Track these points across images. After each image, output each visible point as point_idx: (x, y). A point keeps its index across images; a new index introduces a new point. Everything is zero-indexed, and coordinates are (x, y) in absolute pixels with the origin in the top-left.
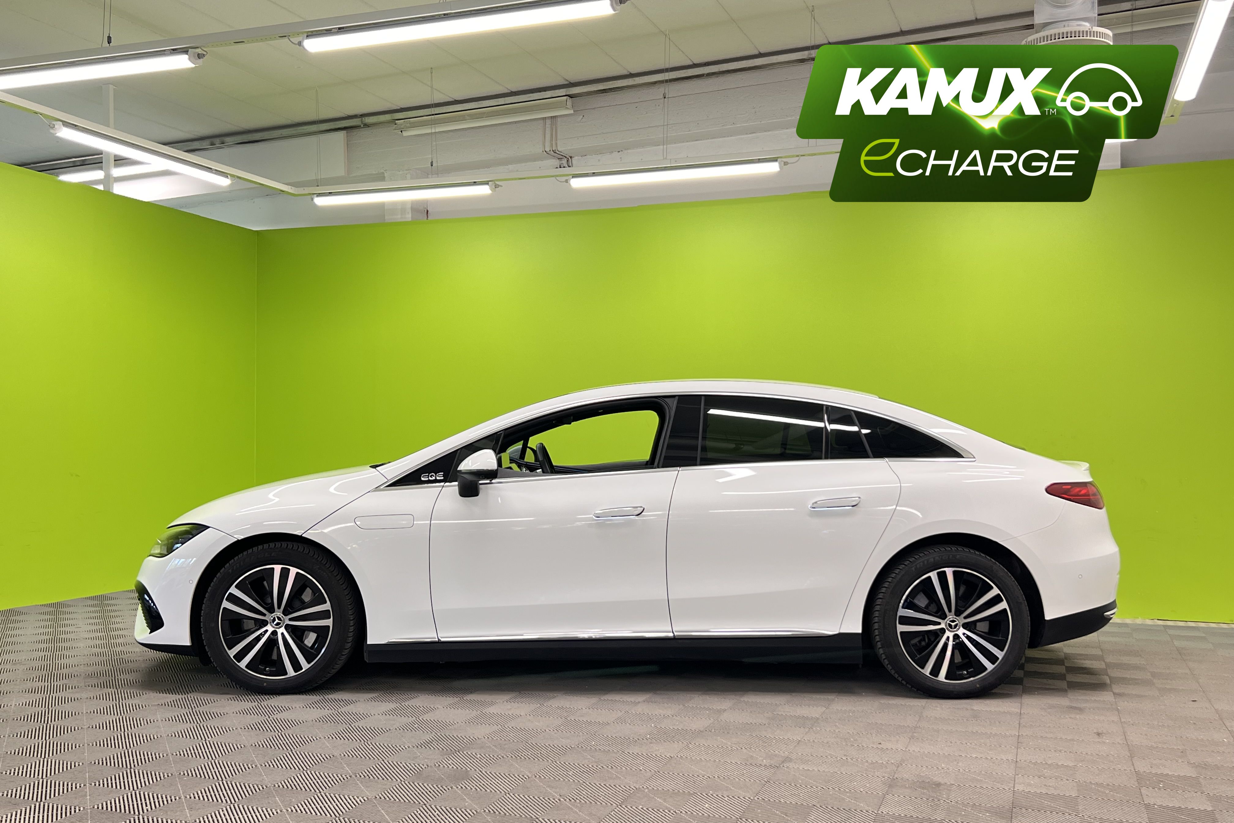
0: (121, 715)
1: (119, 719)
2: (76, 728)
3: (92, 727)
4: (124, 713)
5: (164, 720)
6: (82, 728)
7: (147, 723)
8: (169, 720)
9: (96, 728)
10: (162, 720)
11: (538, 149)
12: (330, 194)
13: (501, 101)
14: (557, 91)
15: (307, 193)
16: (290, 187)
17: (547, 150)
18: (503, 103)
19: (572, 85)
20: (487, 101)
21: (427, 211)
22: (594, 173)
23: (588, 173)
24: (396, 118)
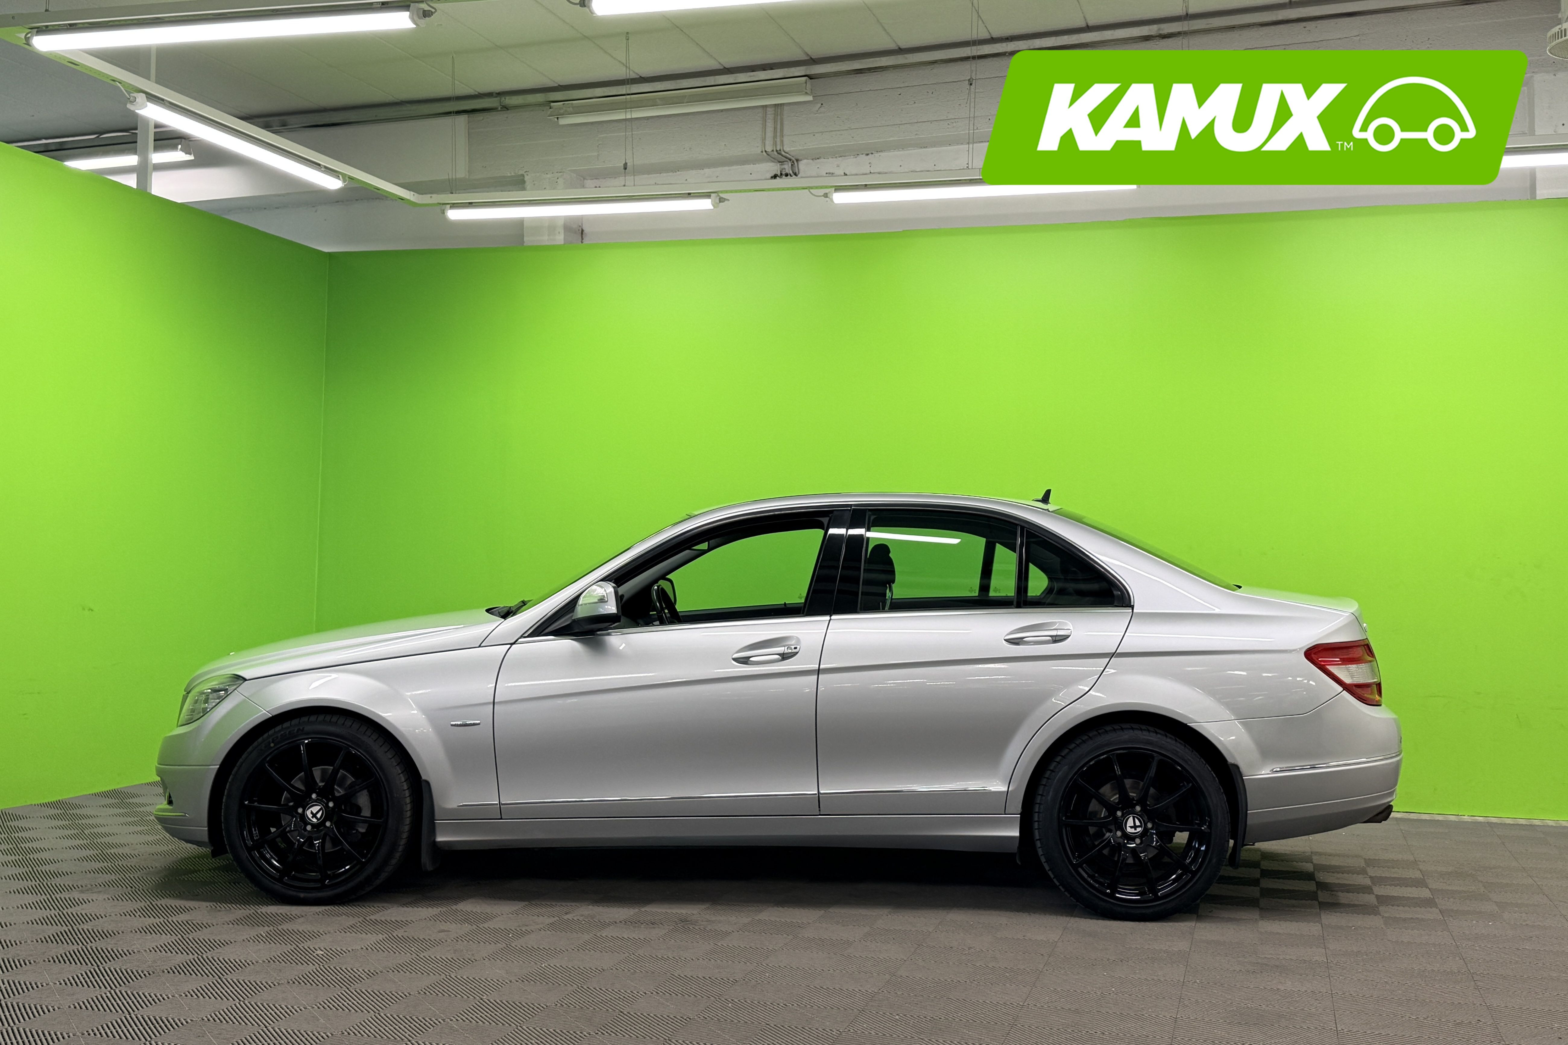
11: (755, 149)
12: (471, 205)
13: (711, 80)
14: (792, 69)
15: (436, 202)
16: (412, 193)
17: (769, 149)
18: (713, 84)
19: (813, 61)
20: (689, 80)
21: (582, 231)
22: (866, 185)
23: (857, 185)
24: (551, 99)
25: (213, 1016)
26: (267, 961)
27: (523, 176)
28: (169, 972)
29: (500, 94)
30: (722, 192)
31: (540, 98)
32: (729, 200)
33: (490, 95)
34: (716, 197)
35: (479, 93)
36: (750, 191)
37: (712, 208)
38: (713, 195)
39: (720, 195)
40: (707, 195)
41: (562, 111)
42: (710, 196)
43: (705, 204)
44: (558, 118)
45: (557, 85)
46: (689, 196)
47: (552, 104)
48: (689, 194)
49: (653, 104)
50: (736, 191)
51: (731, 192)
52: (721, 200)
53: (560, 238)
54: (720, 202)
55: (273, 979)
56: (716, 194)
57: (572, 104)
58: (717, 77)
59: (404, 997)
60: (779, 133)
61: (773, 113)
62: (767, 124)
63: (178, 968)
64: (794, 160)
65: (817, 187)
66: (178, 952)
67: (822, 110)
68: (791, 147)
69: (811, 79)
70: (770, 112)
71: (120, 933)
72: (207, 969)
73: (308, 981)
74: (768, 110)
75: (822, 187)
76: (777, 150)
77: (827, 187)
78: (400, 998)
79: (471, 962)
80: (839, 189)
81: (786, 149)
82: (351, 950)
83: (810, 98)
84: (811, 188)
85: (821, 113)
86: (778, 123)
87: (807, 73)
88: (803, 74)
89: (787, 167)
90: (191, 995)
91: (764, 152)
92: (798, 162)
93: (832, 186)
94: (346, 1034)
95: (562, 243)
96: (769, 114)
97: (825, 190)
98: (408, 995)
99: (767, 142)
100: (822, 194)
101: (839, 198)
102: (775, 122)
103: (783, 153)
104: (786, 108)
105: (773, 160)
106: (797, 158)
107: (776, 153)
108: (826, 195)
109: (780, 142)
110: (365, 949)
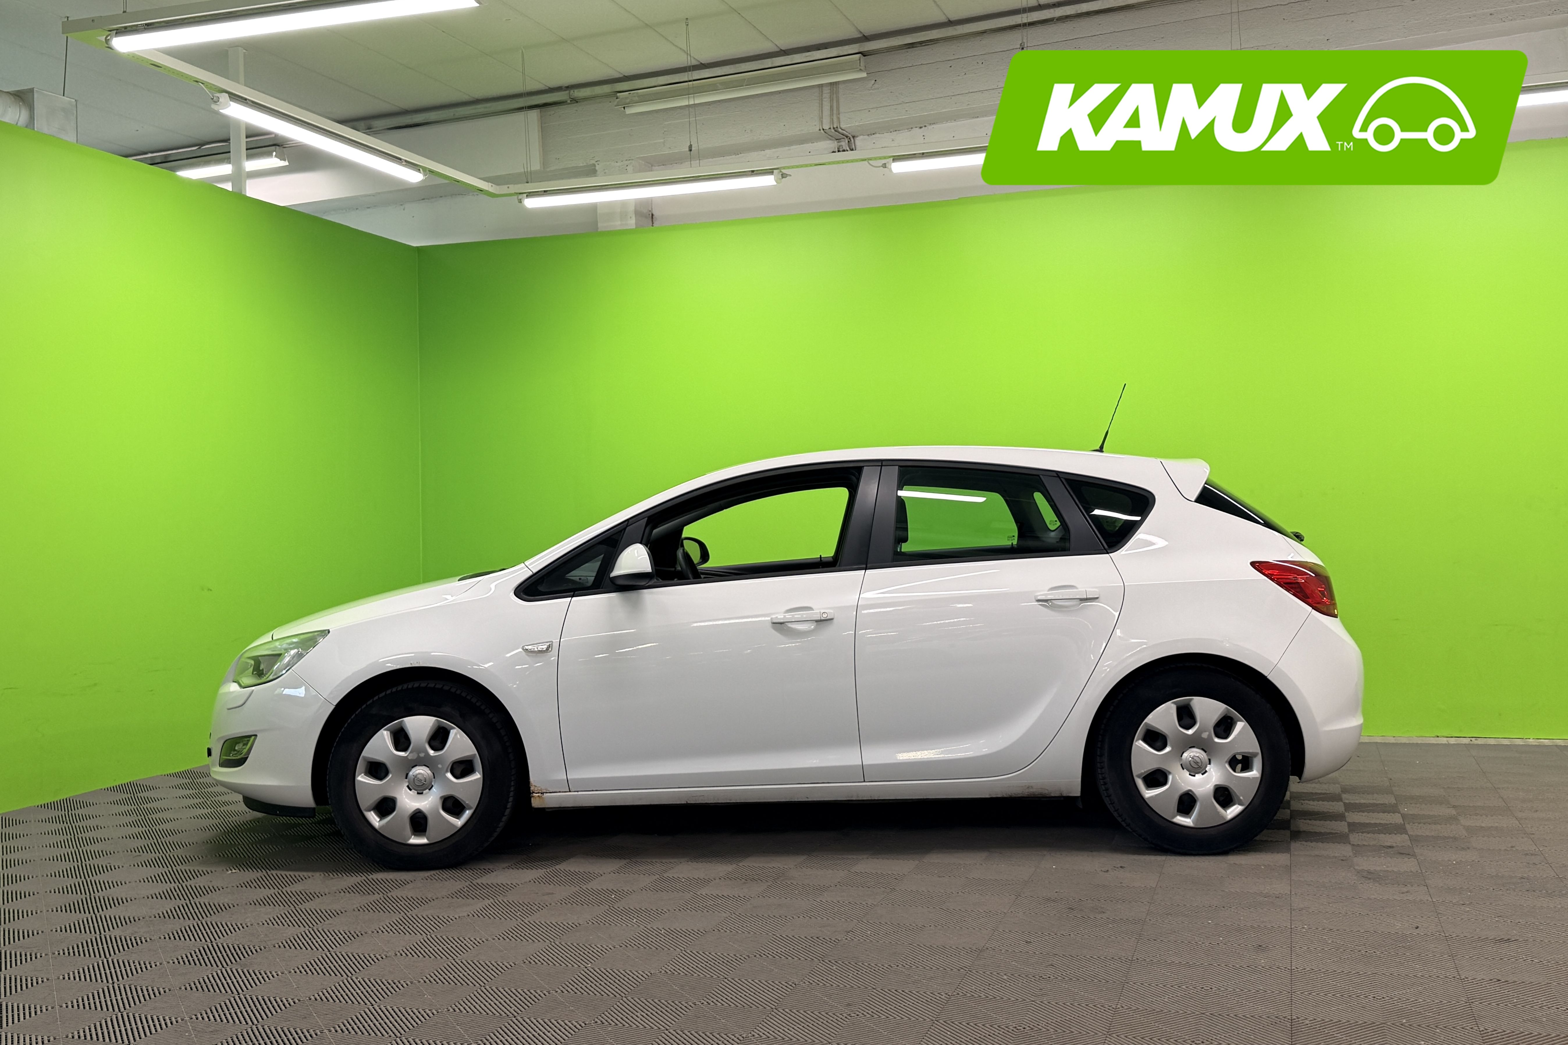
11: (813, 127)
12: (546, 193)
13: (768, 63)
14: (846, 47)
15: (513, 192)
16: (490, 184)
17: (826, 127)
18: (770, 66)
19: (866, 38)
20: (748, 63)
21: (652, 215)
22: (923, 153)
23: (915, 154)
24: (618, 90)
25: (321, 994)
26: (376, 932)
27: (594, 165)
28: (280, 947)
29: (569, 88)
30: (784, 168)
31: (606, 89)
32: (791, 175)
33: (559, 89)
34: (779, 173)
35: (549, 88)
36: (811, 165)
37: (776, 184)
38: (775, 171)
39: (782, 171)
40: (770, 172)
41: (628, 101)
42: (773, 172)
43: (768, 181)
44: (624, 108)
45: (621, 76)
46: (753, 173)
47: (618, 94)
48: (753, 171)
49: (714, 89)
50: (797, 167)
51: (793, 167)
53: (632, 222)
54: (783, 177)
55: (381, 951)
56: (779, 170)
57: (637, 93)
58: (774, 59)
59: (509, 967)
60: (835, 111)
61: (829, 91)
62: (823, 102)
63: (289, 942)
64: (850, 136)
65: (875, 159)
66: (290, 924)
67: (876, 86)
68: (847, 124)
69: (865, 56)
70: (826, 91)
71: (235, 905)
72: (317, 942)
73: (415, 952)
74: (824, 88)
75: (880, 158)
76: (834, 128)
77: (885, 158)
78: (506, 969)
79: (575, 927)
80: (897, 158)
81: (843, 126)
82: (457, 918)
83: (864, 75)
84: (870, 159)
85: (875, 89)
86: (835, 101)
87: (861, 50)
88: (857, 51)
89: (844, 144)
90: (301, 972)
91: (822, 131)
92: (854, 137)
93: (890, 157)
94: (451, 1010)
95: (634, 227)
96: (825, 92)
97: (884, 161)
98: (513, 965)
99: (824, 121)
100: (881, 165)
101: (898, 168)
102: (831, 100)
103: (840, 130)
104: (841, 86)
105: (831, 137)
106: (854, 134)
107: (833, 131)
108: (884, 166)
109: (839, 118)
110: (471, 915)
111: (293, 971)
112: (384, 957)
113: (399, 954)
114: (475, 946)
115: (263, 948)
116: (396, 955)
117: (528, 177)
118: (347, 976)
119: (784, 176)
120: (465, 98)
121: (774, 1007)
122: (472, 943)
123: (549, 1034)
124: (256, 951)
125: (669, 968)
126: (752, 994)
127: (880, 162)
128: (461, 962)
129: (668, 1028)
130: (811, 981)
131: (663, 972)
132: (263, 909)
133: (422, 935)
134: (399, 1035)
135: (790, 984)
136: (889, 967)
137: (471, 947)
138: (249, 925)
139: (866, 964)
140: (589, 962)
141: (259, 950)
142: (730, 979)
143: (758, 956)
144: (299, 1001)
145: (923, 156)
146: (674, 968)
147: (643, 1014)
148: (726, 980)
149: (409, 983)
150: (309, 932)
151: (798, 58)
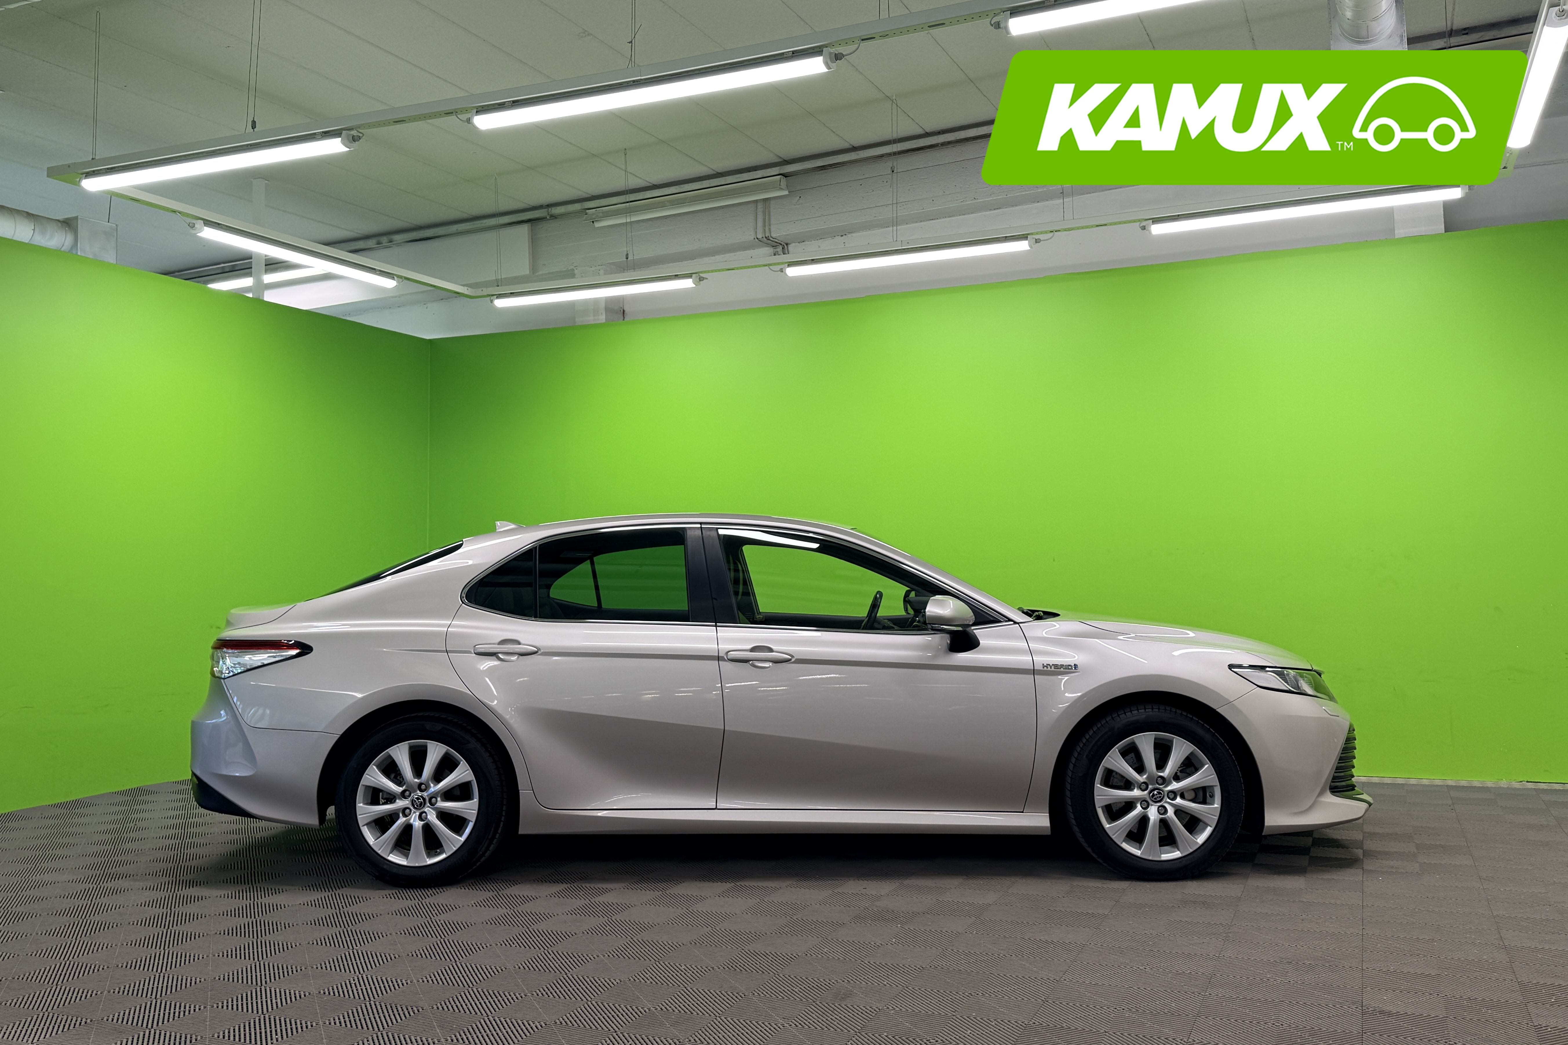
0: (255, 918)
1: (252, 922)
2: (201, 934)
3: (220, 934)
4: (259, 916)
5: (305, 923)
6: (207, 934)
7: (285, 927)
8: (311, 924)
9: (224, 934)
10: (303, 924)
11: (749, 236)
12: (513, 294)
13: (706, 184)
14: (769, 170)
15: (486, 294)
16: (466, 288)
17: (760, 236)
18: (708, 186)
19: (786, 162)
20: (690, 184)
21: (624, 311)
22: (812, 260)
23: (806, 260)
24: (586, 207)
25: (130, 962)
26: (218, 914)
27: (573, 270)
28: (133, 924)
29: (549, 206)
30: (701, 272)
31: (577, 207)
32: (707, 279)
33: (540, 207)
34: (697, 277)
35: (533, 207)
36: (723, 270)
37: (694, 286)
38: (693, 275)
39: (702, 275)
40: (689, 276)
41: (594, 216)
42: (692, 276)
43: (687, 283)
44: (593, 222)
45: (589, 196)
46: (677, 277)
47: (587, 211)
48: (676, 275)
49: (662, 206)
50: (712, 271)
51: (708, 272)
52: (702, 279)
53: (602, 318)
54: (700, 281)
56: (697, 275)
57: (602, 210)
58: (711, 180)
59: (294, 946)
60: (767, 223)
61: (762, 206)
62: (758, 216)
63: (144, 921)
64: (782, 243)
65: (775, 264)
66: (158, 906)
67: (801, 201)
68: (778, 232)
69: (786, 177)
70: (760, 205)
71: (130, 890)
72: (166, 921)
73: (232, 933)
74: (758, 204)
75: (778, 264)
76: (766, 237)
77: (782, 263)
78: (290, 947)
79: (375, 916)
80: (791, 264)
81: (774, 235)
82: (290, 905)
83: (786, 193)
84: (770, 265)
85: (799, 204)
86: (767, 214)
87: (781, 172)
88: (778, 173)
89: (780, 249)
90: (131, 945)
91: (756, 240)
92: (787, 244)
93: (786, 263)
94: (217, 978)
95: (604, 321)
96: (759, 207)
97: (782, 266)
98: (298, 945)
99: (758, 231)
100: (779, 269)
101: (793, 272)
102: (764, 213)
103: (771, 239)
104: (772, 202)
105: (768, 245)
106: (787, 242)
107: (765, 239)
108: (782, 270)
109: (770, 230)
110: (302, 904)
111: (125, 944)
112: (205, 934)
113: (218, 933)
114: (283, 928)
115: (119, 925)
116: (216, 933)
117: (498, 283)
118: (164, 949)
119: (701, 279)
120: (465, 216)
121: (471, 986)
122: (283, 926)
123: (274, 1001)
124: (113, 927)
125: (418, 953)
126: (465, 975)
127: (778, 268)
128: (261, 942)
129: (372, 999)
130: (521, 967)
131: (410, 955)
132: (147, 893)
133: (251, 918)
134: (158, 996)
135: (502, 968)
136: (596, 957)
137: (279, 929)
138: (125, 906)
139: (579, 954)
140: (359, 945)
141: (115, 926)
142: (458, 963)
143: (499, 944)
144: (108, 967)
145: (813, 261)
146: (422, 952)
147: (364, 988)
148: (454, 964)
149: (205, 956)
150: (167, 913)
151: (730, 179)
